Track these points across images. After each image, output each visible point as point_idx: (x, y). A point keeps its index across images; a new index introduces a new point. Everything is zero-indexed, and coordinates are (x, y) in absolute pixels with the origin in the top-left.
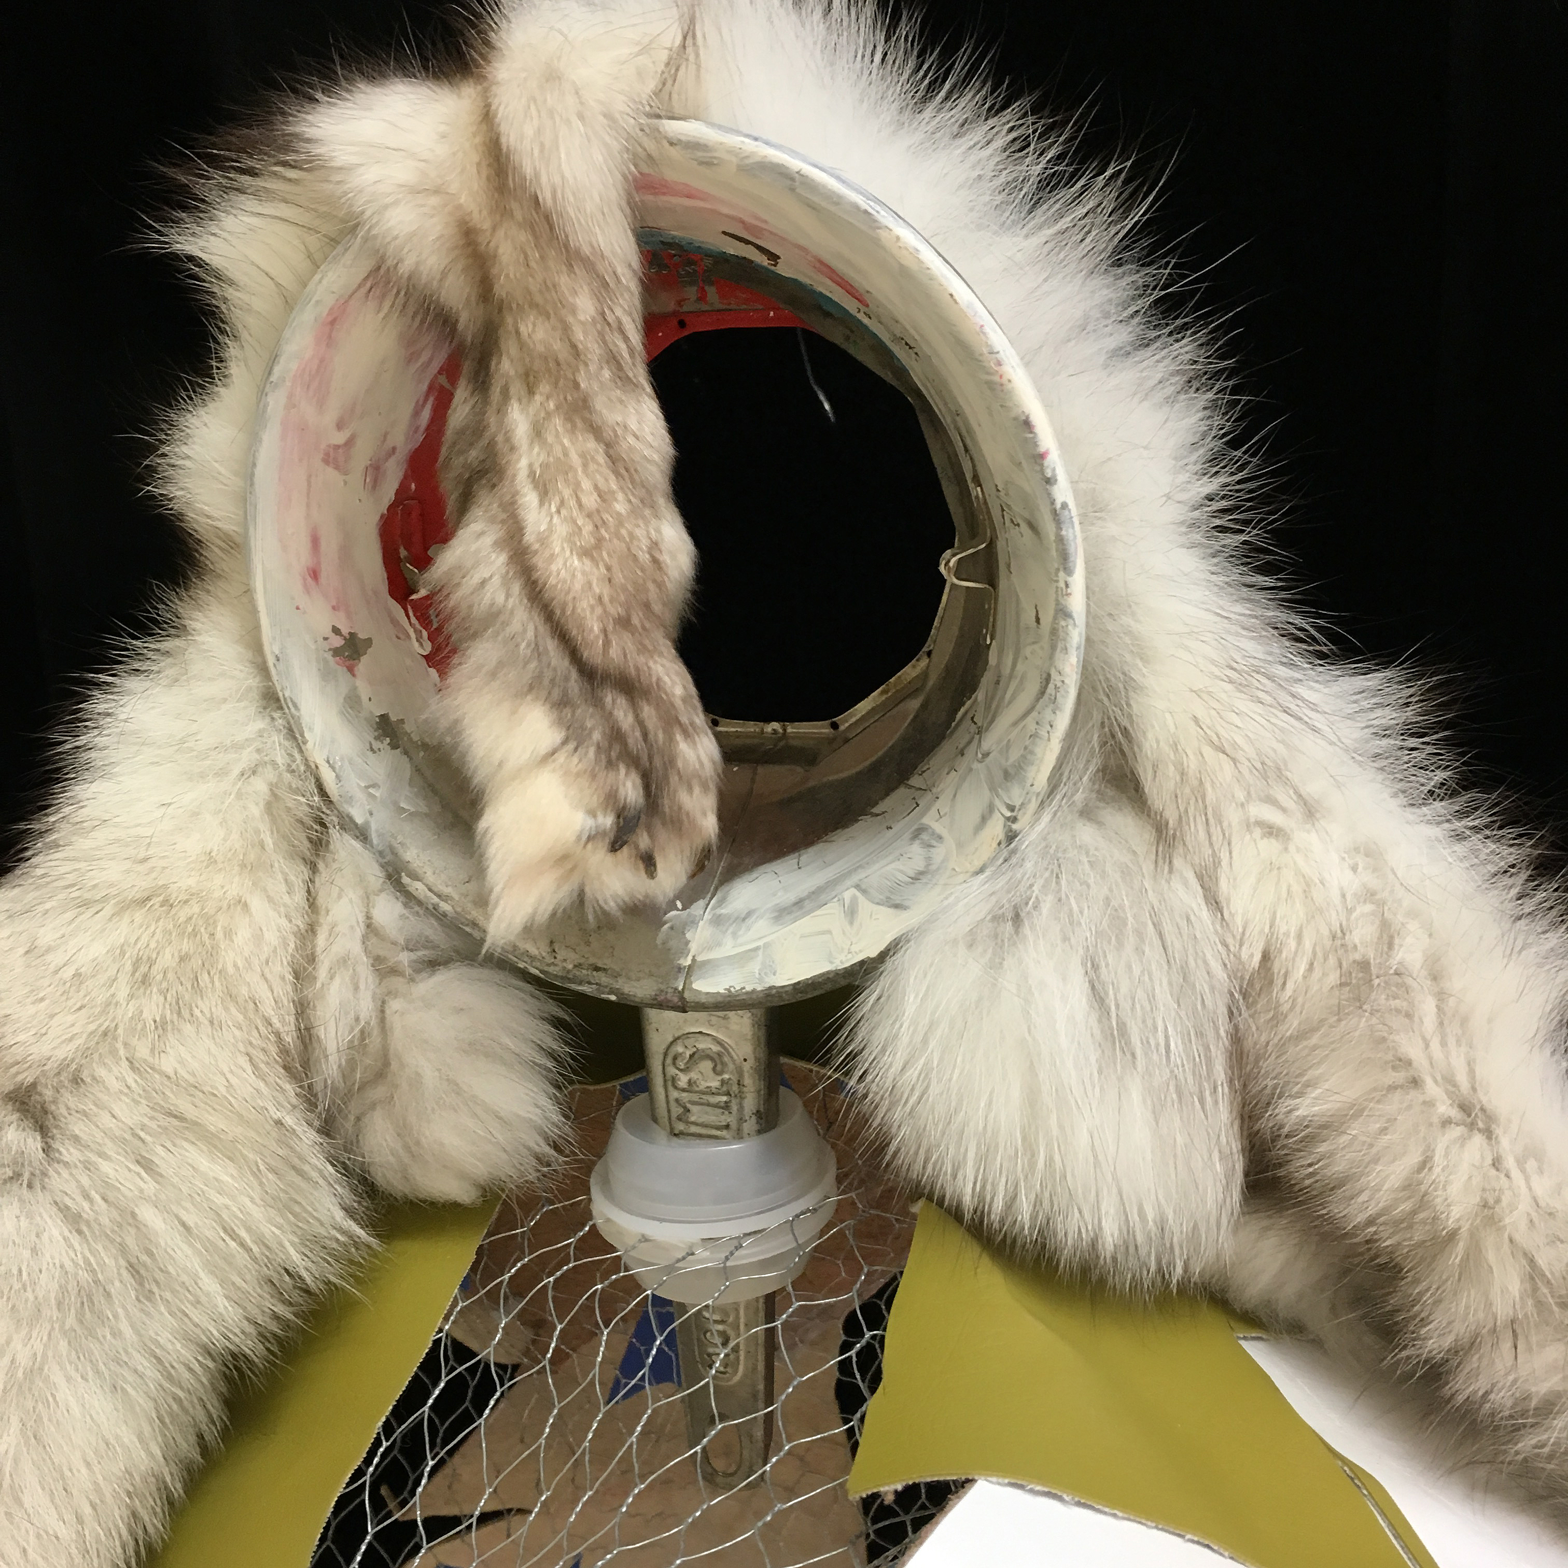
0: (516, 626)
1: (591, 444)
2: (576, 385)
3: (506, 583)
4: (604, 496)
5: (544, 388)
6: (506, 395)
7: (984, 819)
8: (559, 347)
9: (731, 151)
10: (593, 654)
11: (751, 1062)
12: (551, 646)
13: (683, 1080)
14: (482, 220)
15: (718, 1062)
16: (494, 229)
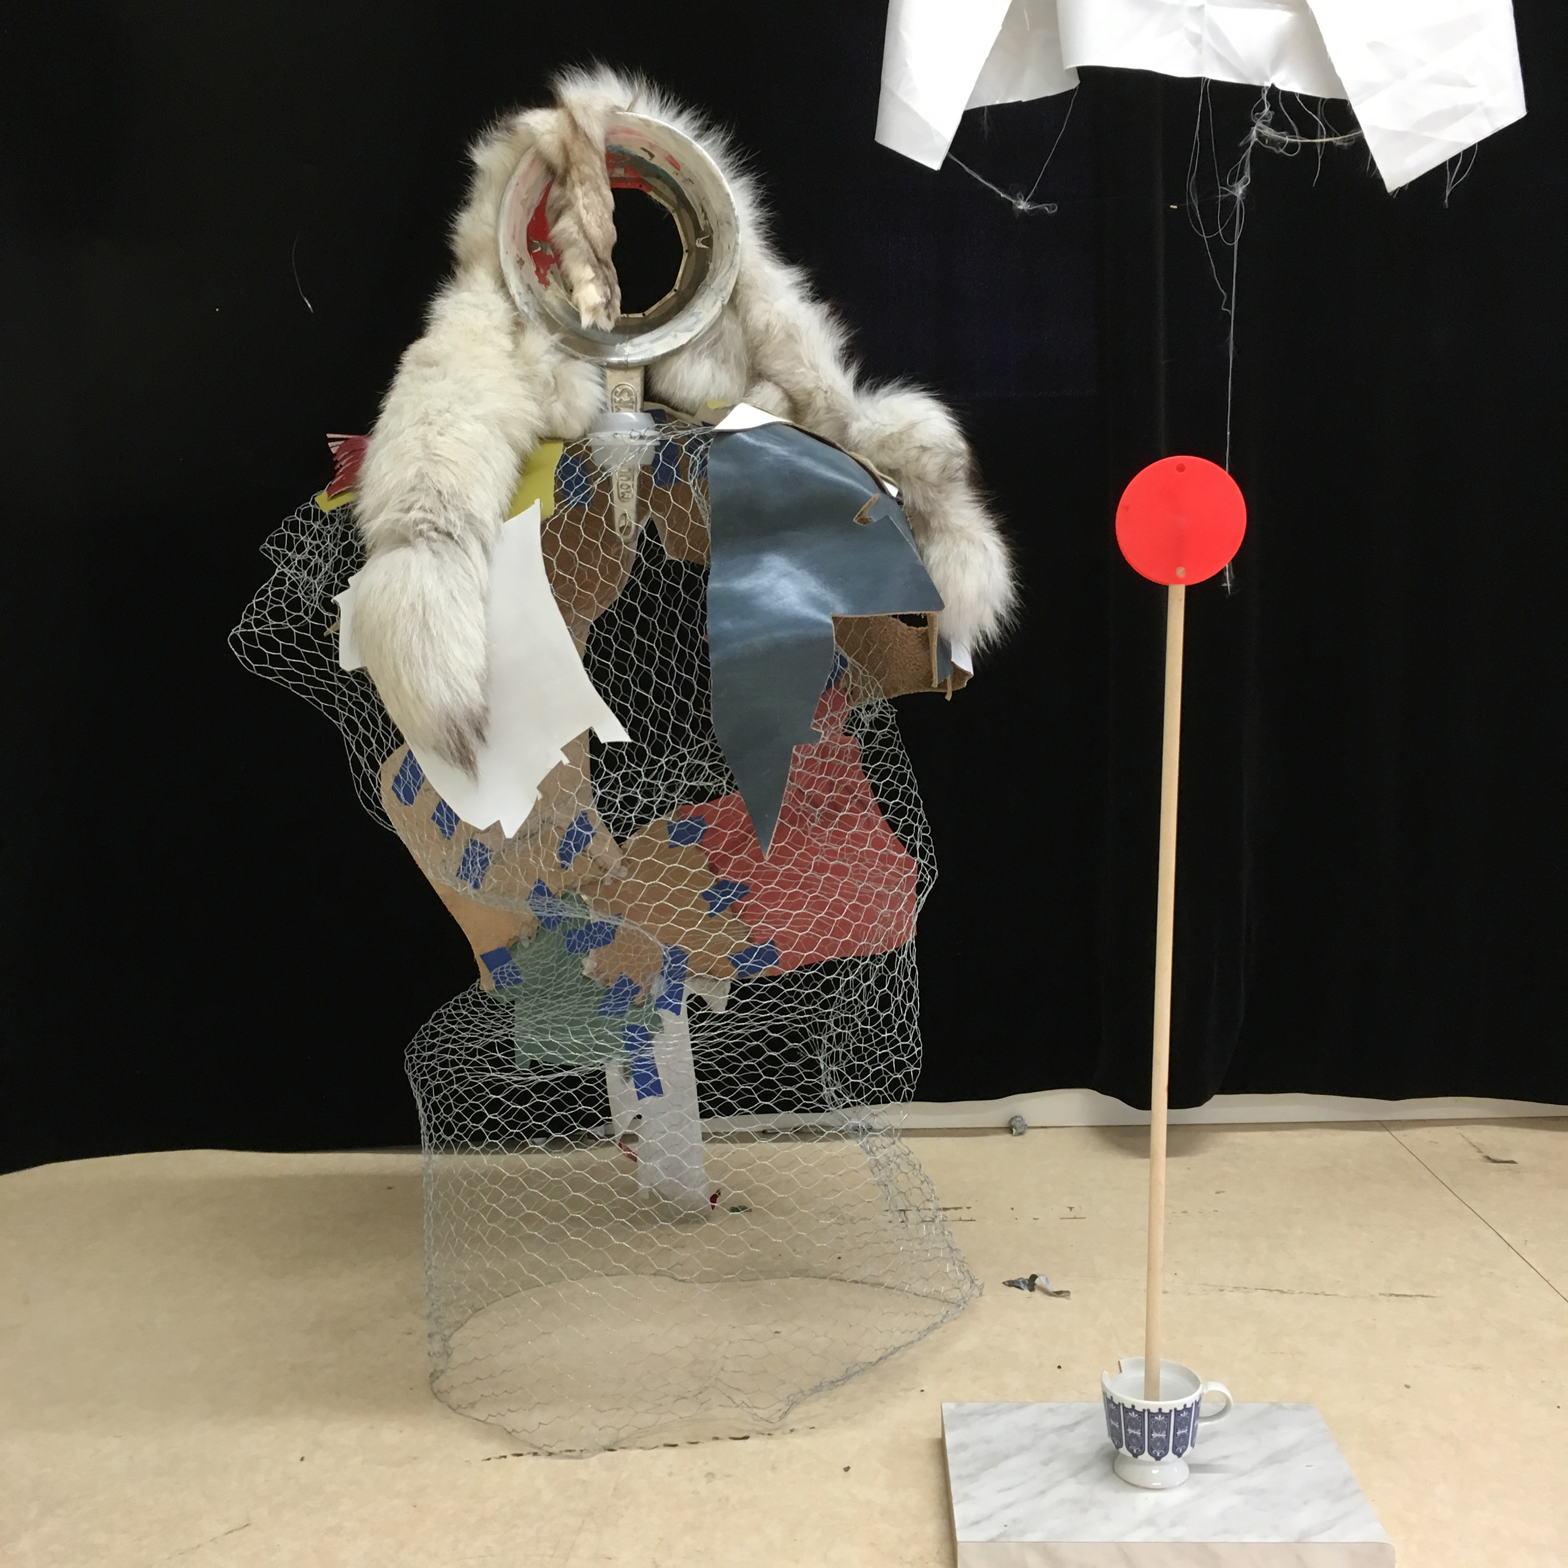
0: (581, 245)
1: (600, 199)
2: (597, 183)
3: (578, 233)
4: (603, 213)
5: (588, 183)
6: (573, 186)
7: (715, 303)
8: (592, 173)
9: (656, 123)
10: (600, 255)
11: (640, 392)
12: (591, 251)
13: (618, 399)
14: (568, 140)
15: (630, 394)
16: (573, 143)
